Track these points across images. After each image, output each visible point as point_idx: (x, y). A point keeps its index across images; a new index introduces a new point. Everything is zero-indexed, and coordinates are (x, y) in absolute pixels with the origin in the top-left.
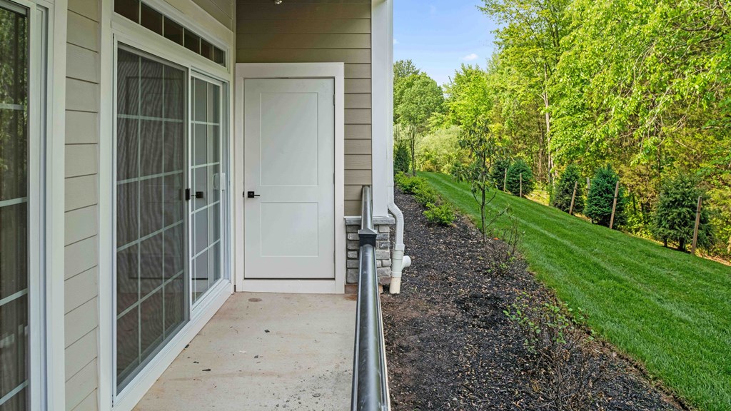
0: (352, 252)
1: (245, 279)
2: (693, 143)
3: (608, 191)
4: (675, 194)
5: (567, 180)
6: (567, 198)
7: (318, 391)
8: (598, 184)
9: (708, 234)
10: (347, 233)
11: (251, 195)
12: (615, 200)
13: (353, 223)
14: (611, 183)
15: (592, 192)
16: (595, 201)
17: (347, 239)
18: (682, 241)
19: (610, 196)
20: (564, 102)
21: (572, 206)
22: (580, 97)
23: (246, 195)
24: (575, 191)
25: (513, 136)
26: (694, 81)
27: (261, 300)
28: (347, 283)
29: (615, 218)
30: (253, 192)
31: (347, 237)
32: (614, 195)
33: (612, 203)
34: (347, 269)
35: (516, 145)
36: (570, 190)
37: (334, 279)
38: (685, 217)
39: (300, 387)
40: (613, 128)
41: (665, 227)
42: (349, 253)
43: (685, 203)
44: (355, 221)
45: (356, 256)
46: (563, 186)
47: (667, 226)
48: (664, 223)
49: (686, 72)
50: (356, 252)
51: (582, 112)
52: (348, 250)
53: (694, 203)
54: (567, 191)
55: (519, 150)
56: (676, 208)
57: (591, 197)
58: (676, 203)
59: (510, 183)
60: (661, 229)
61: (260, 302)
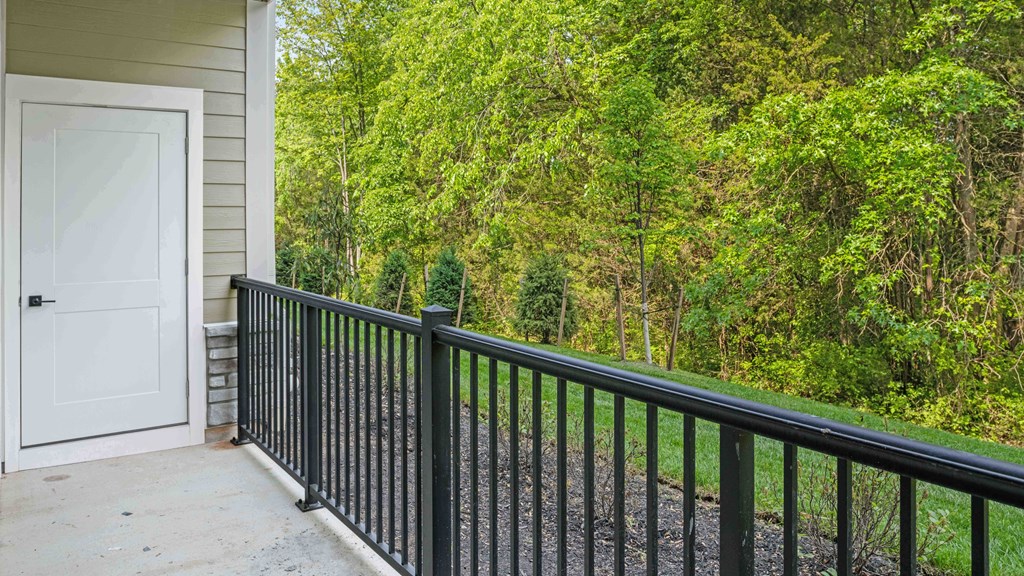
0: (218, 378)
1: (22, 448)
2: (537, 220)
3: (453, 282)
4: (540, 278)
5: (392, 272)
6: (392, 295)
7: (289, 564)
8: (441, 273)
9: (572, 322)
10: (208, 349)
11: (35, 301)
12: (462, 292)
13: (219, 334)
14: (456, 271)
15: (434, 284)
16: (438, 296)
17: (208, 359)
18: (547, 333)
19: (456, 287)
20: (376, 169)
21: (398, 306)
22: (397, 162)
23: (25, 302)
24: (402, 286)
25: (289, 216)
26: (541, 147)
27: (68, 477)
28: (209, 426)
29: (462, 315)
30: (40, 297)
31: (208, 355)
32: (460, 287)
33: (459, 296)
34: (209, 404)
35: (294, 229)
36: (395, 285)
37: (187, 423)
38: (550, 304)
39: (258, 567)
40: (447, 202)
41: (530, 318)
42: (212, 379)
43: (551, 288)
44: (222, 330)
45: (223, 384)
46: (387, 280)
47: (533, 316)
48: (529, 313)
49: (531, 136)
50: (223, 378)
51: (401, 183)
52: (209, 375)
53: (559, 287)
54: (391, 287)
55: (297, 237)
56: (541, 294)
57: (433, 290)
58: (541, 289)
59: (308, 281)
60: (526, 321)
61: (69, 479)
